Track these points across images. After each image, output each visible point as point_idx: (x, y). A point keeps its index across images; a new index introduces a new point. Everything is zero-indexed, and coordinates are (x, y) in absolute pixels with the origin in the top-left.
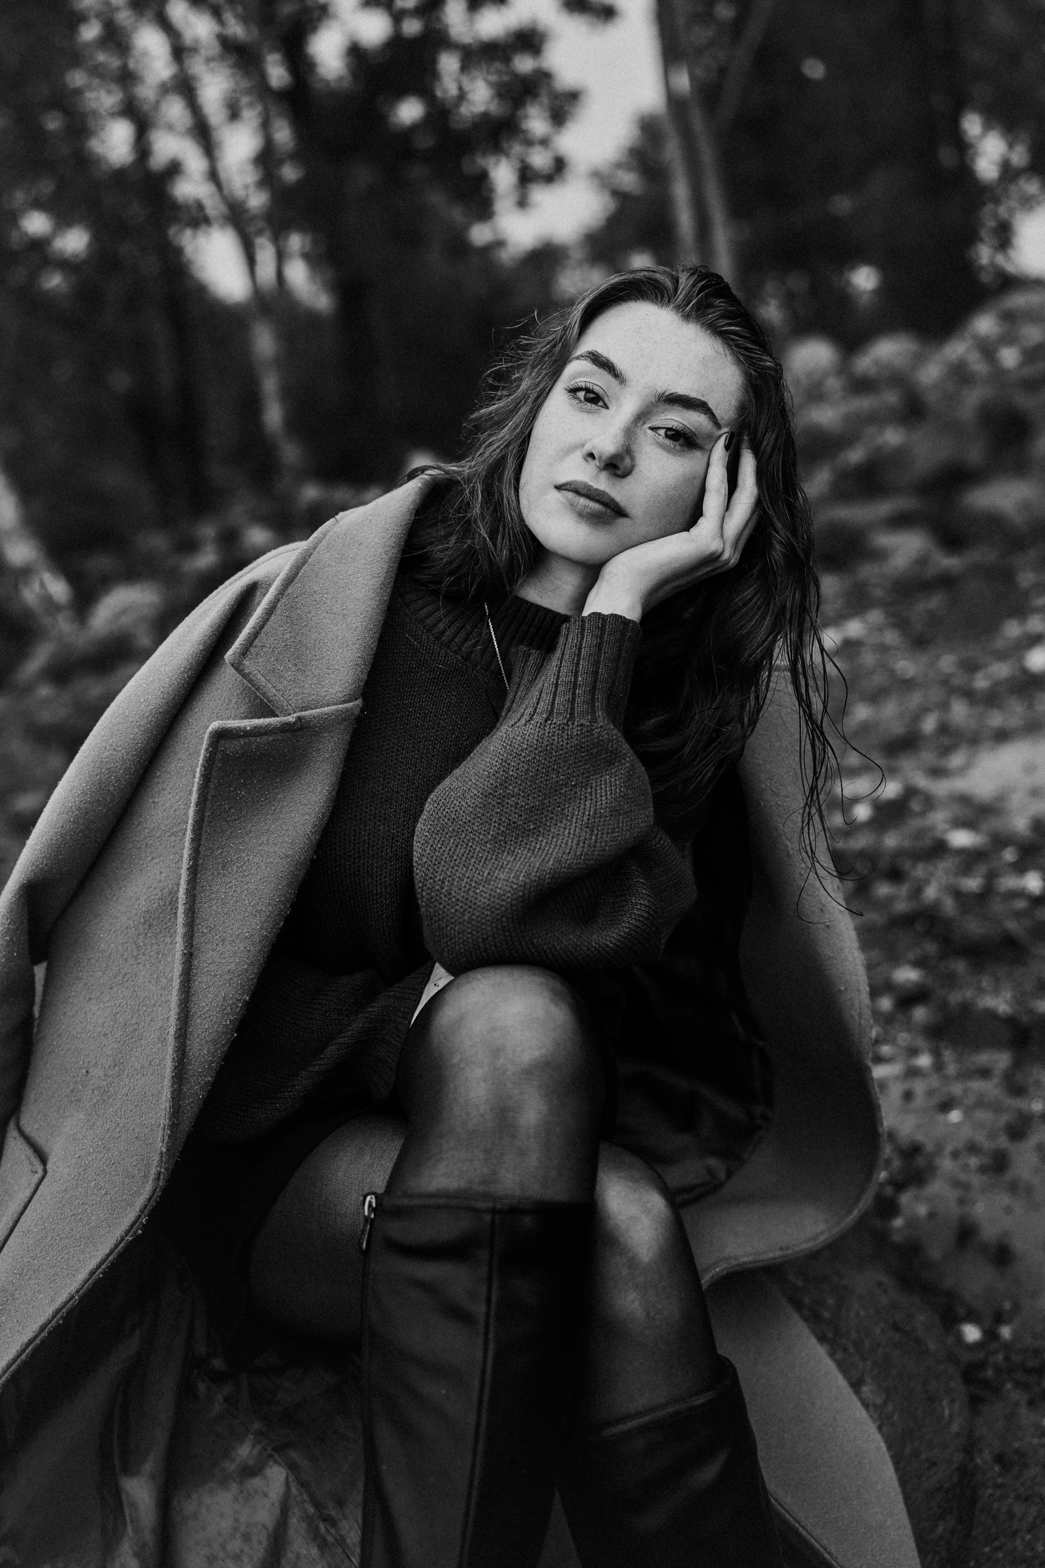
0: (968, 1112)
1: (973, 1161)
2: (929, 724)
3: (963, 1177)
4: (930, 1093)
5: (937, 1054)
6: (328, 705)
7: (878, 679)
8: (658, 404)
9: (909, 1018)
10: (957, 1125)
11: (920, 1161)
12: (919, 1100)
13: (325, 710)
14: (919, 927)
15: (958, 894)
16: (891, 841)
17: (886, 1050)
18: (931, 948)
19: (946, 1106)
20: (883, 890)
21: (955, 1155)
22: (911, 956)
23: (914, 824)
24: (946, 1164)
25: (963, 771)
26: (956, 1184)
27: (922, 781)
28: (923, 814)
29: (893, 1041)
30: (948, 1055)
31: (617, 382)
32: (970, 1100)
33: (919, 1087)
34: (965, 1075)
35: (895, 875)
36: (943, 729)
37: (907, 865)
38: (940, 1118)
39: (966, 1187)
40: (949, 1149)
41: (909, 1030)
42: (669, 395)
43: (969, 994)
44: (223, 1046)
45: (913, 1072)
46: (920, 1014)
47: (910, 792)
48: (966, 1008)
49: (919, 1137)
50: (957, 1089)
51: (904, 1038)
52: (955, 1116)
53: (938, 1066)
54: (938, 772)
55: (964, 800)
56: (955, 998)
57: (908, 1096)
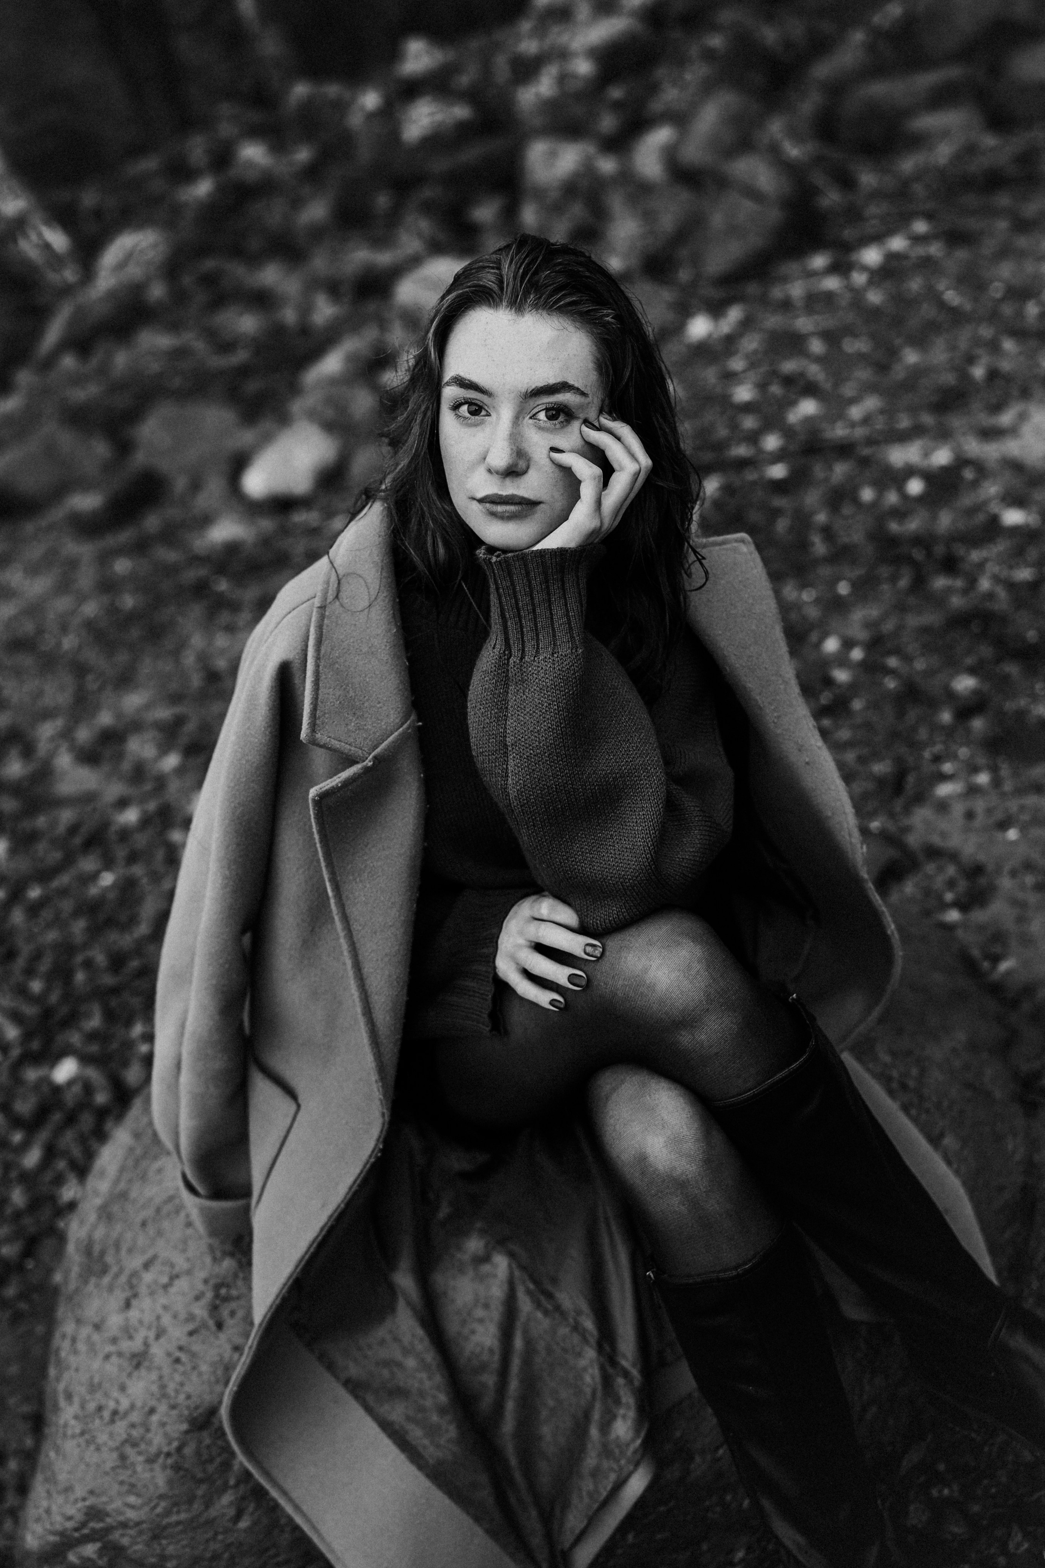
0: (1024, 829)
1: (1029, 879)
2: (978, 372)
3: (1020, 895)
4: (989, 811)
5: (994, 770)
6: (392, 734)
7: (927, 311)
8: (527, 400)
9: (968, 731)
10: (1013, 843)
11: (983, 881)
12: (980, 820)
13: (391, 739)
14: (975, 627)
15: (1011, 586)
16: (945, 520)
17: (947, 767)
18: (986, 651)
19: (1003, 825)
20: (940, 582)
21: (1014, 874)
22: (969, 661)
23: (967, 500)
24: (1006, 883)
25: (1013, 431)
26: (1015, 903)
27: (973, 447)
28: (975, 484)
29: (954, 757)
30: (1005, 770)
31: (486, 396)
32: (1025, 817)
33: (980, 805)
34: (1019, 792)
35: (950, 565)
36: (993, 375)
37: (960, 550)
38: (999, 835)
39: (1022, 905)
40: (1007, 868)
41: (968, 744)
42: (531, 392)
43: (1023, 702)
44: (400, 1010)
45: (973, 790)
46: (978, 724)
47: (961, 462)
48: (1021, 714)
49: (981, 857)
50: (1013, 805)
51: (964, 752)
52: (1012, 834)
53: (996, 782)
54: (990, 434)
55: (1016, 466)
56: (1010, 706)
57: (970, 815)
